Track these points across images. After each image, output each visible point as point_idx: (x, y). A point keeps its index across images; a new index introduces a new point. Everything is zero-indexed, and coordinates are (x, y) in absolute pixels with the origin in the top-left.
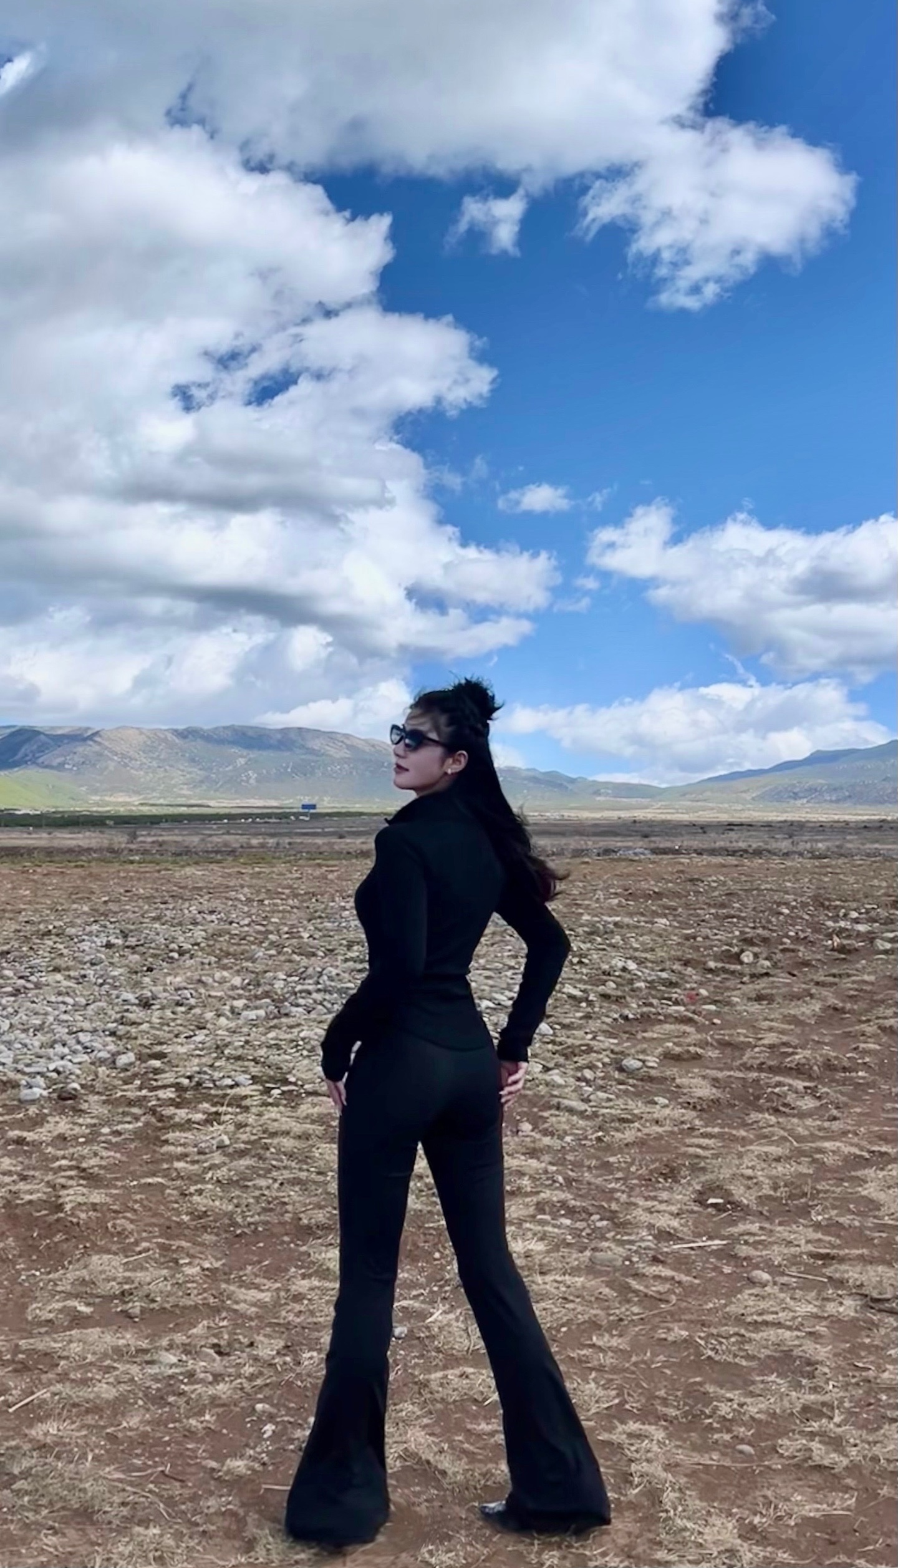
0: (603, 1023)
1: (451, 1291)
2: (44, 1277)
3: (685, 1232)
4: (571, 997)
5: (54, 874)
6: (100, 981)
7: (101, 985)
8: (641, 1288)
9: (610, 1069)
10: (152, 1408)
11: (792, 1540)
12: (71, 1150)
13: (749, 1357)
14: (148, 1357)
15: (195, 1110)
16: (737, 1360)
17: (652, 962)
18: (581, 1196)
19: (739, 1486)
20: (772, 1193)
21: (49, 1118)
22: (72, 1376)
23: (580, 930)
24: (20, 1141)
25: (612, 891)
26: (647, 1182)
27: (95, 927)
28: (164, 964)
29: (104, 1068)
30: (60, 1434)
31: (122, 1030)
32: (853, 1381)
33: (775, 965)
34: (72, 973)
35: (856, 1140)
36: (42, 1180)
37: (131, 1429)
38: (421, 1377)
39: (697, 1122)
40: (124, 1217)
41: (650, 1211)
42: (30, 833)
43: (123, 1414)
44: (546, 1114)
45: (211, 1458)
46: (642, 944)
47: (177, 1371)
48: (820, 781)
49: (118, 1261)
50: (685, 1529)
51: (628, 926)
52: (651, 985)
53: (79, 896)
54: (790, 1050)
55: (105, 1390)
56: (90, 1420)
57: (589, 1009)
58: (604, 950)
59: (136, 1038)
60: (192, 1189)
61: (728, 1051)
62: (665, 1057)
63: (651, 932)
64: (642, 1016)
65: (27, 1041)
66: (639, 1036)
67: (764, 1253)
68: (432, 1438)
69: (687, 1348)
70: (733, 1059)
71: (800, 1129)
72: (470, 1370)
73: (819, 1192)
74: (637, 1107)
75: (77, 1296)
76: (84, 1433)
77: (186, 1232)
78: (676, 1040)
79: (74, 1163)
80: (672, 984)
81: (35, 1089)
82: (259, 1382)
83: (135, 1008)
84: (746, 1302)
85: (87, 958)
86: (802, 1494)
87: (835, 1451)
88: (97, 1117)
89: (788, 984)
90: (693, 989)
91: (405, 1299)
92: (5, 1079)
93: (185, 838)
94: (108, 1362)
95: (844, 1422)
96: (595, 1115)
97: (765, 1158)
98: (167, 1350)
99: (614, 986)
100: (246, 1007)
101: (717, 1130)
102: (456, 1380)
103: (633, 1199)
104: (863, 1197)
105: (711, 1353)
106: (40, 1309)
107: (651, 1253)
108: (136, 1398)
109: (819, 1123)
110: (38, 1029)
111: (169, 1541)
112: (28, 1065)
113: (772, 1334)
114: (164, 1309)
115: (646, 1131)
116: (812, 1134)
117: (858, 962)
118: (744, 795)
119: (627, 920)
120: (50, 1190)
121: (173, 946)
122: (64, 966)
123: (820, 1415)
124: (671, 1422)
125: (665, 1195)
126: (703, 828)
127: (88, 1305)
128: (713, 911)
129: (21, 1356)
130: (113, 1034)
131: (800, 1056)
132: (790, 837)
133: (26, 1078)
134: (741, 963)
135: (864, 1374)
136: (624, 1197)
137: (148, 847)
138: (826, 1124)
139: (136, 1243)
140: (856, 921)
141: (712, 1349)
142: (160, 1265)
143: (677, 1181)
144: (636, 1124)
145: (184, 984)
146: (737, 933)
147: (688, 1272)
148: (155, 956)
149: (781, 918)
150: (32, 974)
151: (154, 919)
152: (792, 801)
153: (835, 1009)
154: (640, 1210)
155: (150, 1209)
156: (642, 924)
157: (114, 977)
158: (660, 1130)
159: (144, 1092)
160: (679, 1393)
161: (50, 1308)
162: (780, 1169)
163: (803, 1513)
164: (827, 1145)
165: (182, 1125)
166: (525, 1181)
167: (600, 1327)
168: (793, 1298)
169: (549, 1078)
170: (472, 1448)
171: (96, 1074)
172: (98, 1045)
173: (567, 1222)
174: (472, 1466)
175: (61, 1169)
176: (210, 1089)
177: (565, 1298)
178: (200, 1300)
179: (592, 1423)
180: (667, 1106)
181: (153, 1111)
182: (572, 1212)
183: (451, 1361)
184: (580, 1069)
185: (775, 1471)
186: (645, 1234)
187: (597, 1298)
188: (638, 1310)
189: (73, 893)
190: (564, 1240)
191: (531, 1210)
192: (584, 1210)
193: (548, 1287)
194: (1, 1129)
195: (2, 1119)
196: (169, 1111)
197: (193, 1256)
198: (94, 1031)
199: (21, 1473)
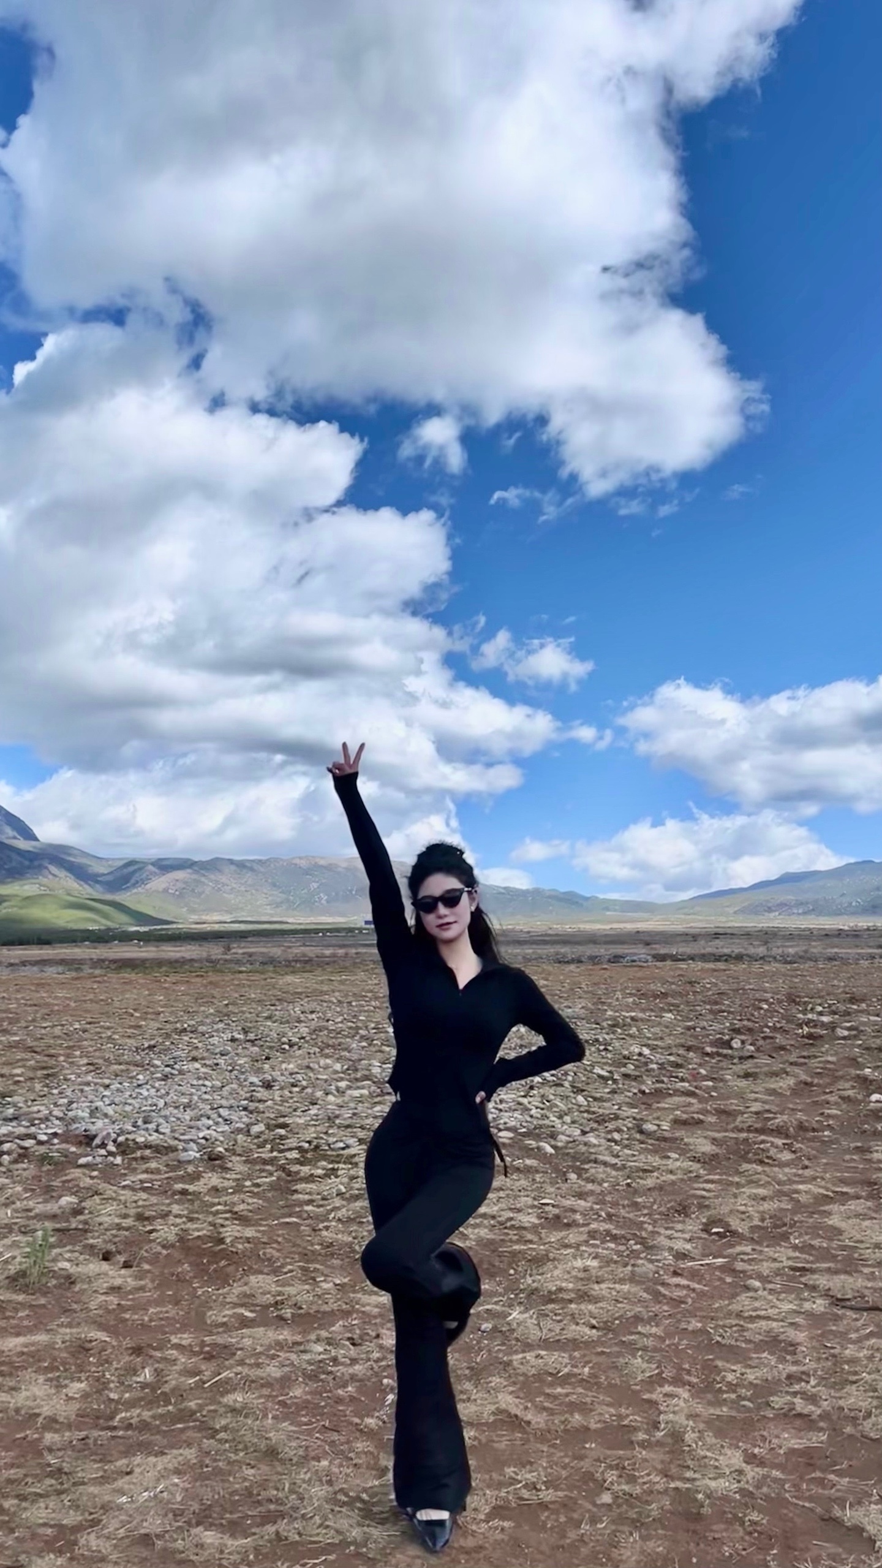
1: (525, 1298)
2: (216, 1292)
3: (696, 1253)
4: (600, 1077)
5: (180, 982)
6: (230, 1068)
7: (231, 1071)
8: (667, 1293)
9: (633, 1132)
10: (310, 1383)
11: (782, 1464)
12: (225, 1198)
13: (747, 1341)
14: (302, 1348)
15: (315, 1166)
16: (738, 1343)
17: (662, 1048)
18: (619, 1227)
19: (742, 1429)
20: (760, 1224)
21: (203, 1174)
22: (247, 1361)
23: (605, 1024)
24: (184, 1192)
25: (628, 991)
26: (666, 1216)
27: (221, 1025)
28: (278, 1054)
29: (241, 1136)
30: (245, 1401)
31: (252, 1106)
32: (824, 1356)
33: (758, 1050)
34: (208, 1062)
35: (823, 1183)
36: (205, 1221)
37: (296, 1397)
38: (505, 1359)
39: (702, 1171)
40: (271, 1248)
41: (670, 1238)
43: (289, 1387)
44: (586, 1166)
45: (355, 1416)
46: (654, 1034)
47: (325, 1357)
48: (790, 898)
49: (270, 1279)
50: (706, 1457)
51: (642, 1020)
52: (662, 1066)
53: (204, 1000)
54: (771, 1115)
55: (273, 1371)
56: (266, 1391)
57: (614, 1086)
58: (623, 1039)
59: (263, 1112)
60: (321, 1226)
61: (723, 1117)
62: (675, 1123)
63: (660, 1024)
64: (656, 1091)
65: (180, 1116)
66: (654, 1107)
67: (756, 1267)
68: (518, 1400)
69: (701, 1336)
70: (727, 1124)
71: (781, 1176)
72: (543, 1353)
73: (796, 1222)
74: (655, 1160)
75: (242, 1305)
76: (262, 1400)
77: (320, 1258)
78: (683, 1109)
79: (227, 1208)
80: (678, 1066)
81: (191, 1153)
82: (384, 1363)
83: (259, 1089)
84: (743, 1302)
85: (218, 1050)
86: (789, 1433)
87: (811, 1404)
88: (240, 1173)
89: (767, 1065)
90: (694, 1069)
91: (489, 1304)
92: (165, 1145)
94: (273, 1352)
95: (818, 1385)
96: (624, 1167)
97: (755, 1198)
98: (315, 1343)
99: (633, 1067)
100: (349, 1088)
101: (717, 1177)
102: (534, 1361)
103: (656, 1229)
104: (828, 1225)
105: (719, 1339)
106: (215, 1315)
107: (672, 1269)
108: (297, 1377)
109: (794, 1171)
110: (186, 1106)
112: (183, 1134)
113: (763, 1324)
114: (309, 1313)
115: (664, 1178)
116: (789, 1180)
117: (823, 1046)
119: (641, 1015)
120: (211, 1228)
121: (284, 1040)
122: (200, 1056)
123: (801, 1380)
124: (693, 1387)
125: (679, 1226)
127: (251, 1311)
128: (708, 1007)
129: (207, 1348)
130: (245, 1109)
131: (779, 1120)
132: (766, 943)
133: (182, 1144)
134: (731, 1048)
135: (832, 1351)
136: (650, 1228)
138: (800, 1172)
139: (283, 1266)
140: (821, 1014)
141: (719, 1336)
142: (305, 1282)
143: (687, 1216)
144: (655, 1174)
145: (296, 1070)
146: (728, 1024)
147: (699, 1282)
148: (271, 1048)
149: (762, 1012)
150: (176, 1064)
151: (269, 1018)
153: (806, 1083)
154: (662, 1238)
155: (290, 1241)
156: (652, 1018)
157: (240, 1065)
158: (673, 1177)
159: (275, 1154)
160: (698, 1367)
161: (223, 1314)
162: (766, 1206)
163: (790, 1445)
164: (801, 1187)
165: (306, 1178)
166: (578, 1217)
167: (642, 1320)
168: (778, 1300)
169: (586, 1139)
170: (551, 1406)
171: (236, 1141)
172: (234, 1118)
173: (612, 1245)
174: (551, 1417)
175: (217, 1212)
176: (326, 1150)
177: (616, 1300)
178: (335, 1307)
179: (638, 1388)
180: (677, 1160)
181: (283, 1168)
182: (615, 1238)
183: (528, 1347)
184: (610, 1132)
185: (768, 1418)
186: (667, 1254)
187: (639, 1301)
188: (666, 1308)
189: (199, 998)
190: (612, 1259)
191: (585, 1237)
192: (623, 1237)
193: (603, 1292)
194: (168, 1183)
195: (167, 1175)
196: (295, 1168)
197: (326, 1276)
198: (230, 1107)
199: (221, 1428)
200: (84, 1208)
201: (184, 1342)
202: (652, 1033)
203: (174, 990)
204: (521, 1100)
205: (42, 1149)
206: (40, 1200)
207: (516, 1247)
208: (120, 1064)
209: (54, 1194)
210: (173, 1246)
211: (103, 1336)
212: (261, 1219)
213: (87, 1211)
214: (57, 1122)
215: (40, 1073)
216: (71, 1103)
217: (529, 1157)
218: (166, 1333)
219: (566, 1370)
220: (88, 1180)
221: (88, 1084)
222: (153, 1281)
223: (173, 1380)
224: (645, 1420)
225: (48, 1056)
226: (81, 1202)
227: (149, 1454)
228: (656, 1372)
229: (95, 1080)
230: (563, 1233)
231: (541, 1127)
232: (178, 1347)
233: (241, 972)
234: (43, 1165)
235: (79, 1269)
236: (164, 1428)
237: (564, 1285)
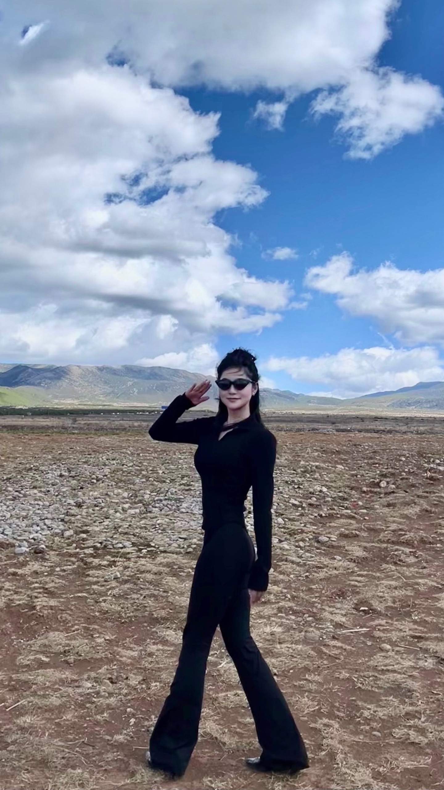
0: (310, 518)
2: (25, 643)
3: (348, 624)
4: (294, 505)
5: (34, 439)
6: (57, 494)
7: (57, 496)
8: (327, 652)
9: (313, 541)
10: (79, 710)
11: (398, 780)
12: (41, 579)
13: (379, 688)
14: (76, 684)
15: (103, 559)
16: (373, 689)
17: (335, 488)
18: (299, 605)
19: (373, 752)
20: (392, 605)
21: (29, 563)
22: (39, 693)
23: (299, 471)
24: (15, 574)
25: (315, 448)
26: (330, 598)
27: (54, 466)
28: (89, 485)
29: (57, 538)
30: (32, 722)
31: (67, 518)
32: (431, 700)
33: (397, 487)
34: (43, 490)
35: (435, 579)
36: (25, 594)
37: (68, 720)
39: (356, 569)
40: (66, 613)
41: (331, 613)
42: (22, 418)
43: (64, 713)
44: (280, 563)
45: (107, 734)
46: (330, 478)
47: (91, 691)
48: (422, 398)
49: (63, 635)
50: (346, 773)
51: (323, 468)
52: (334, 499)
53: (47, 450)
54: (403, 533)
55: (55, 700)
56: (47, 715)
57: (303, 511)
58: (311, 481)
59: (74, 523)
60: (101, 600)
61: (372, 533)
62: (340, 536)
63: (334, 472)
64: (329, 515)
65: (19, 523)
66: (328, 525)
67: (388, 635)
68: (219, 727)
69: (348, 683)
70: (375, 537)
71: (407, 573)
73: (416, 605)
74: (326, 561)
75: (43, 653)
76: (44, 722)
77: (98, 621)
78: (346, 527)
79: (41, 585)
80: (345, 499)
81: (23, 548)
83: (74, 507)
84: (378, 659)
85: (50, 482)
86: (405, 756)
87: (422, 735)
88: (53, 562)
89: (403, 497)
90: (355, 502)
92: (7, 542)
93: (101, 422)
94: (57, 686)
95: (426, 721)
96: (305, 564)
97: (390, 587)
98: (86, 680)
99: (315, 499)
100: (130, 508)
101: (365, 573)
102: (232, 697)
103: (323, 607)
104: (438, 607)
105: (360, 685)
106: (23, 659)
107: (332, 634)
108: (71, 705)
109: (416, 570)
110: (25, 517)
111: (86, 775)
112: (19, 536)
113: (391, 676)
114: (86, 659)
115: (330, 573)
116: (413, 575)
118: (383, 404)
119: (322, 465)
120: (29, 599)
121: (94, 476)
122: (38, 486)
123: (415, 717)
124: (341, 719)
125: (339, 605)
126: (362, 419)
127: (47, 657)
128: (366, 461)
129: (13, 683)
130: (62, 520)
131: (409, 536)
132: (407, 424)
133: (18, 542)
134: (380, 487)
135: (437, 697)
136: (319, 606)
137: (82, 426)
138: (421, 570)
139: (73, 626)
141: (361, 683)
142: (84, 637)
143: (344, 598)
144: (325, 569)
145: (99, 496)
146: (378, 472)
147: (349, 644)
148: (85, 481)
150: (22, 490)
151: (85, 462)
152: (408, 407)
153: (427, 511)
154: (327, 613)
155: (80, 609)
156: (330, 468)
157: (63, 492)
158: (337, 572)
159: (78, 550)
160: (345, 705)
161: (27, 659)
162: (397, 593)
163: (405, 766)
164: (420, 581)
165: (96, 567)
167: (309, 670)
168: (401, 658)
169: (281, 546)
171: (53, 541)
172: (54, 526)
173: (293, 617)
174: (241, 740)
175: (35, 588)
176: (111, 548)
177: (292, 656)
178: (103, 655)
180: (340, 560)
181: (82, 560)
182: (295, 613)
184: (297, 541)
185: (391, 745)
186: (329, 624)
187: (308, 656)
188: (325, 662)
189: (43, 449)
190: (292, 626)
191: (275, 611)
192: (301, 612)
193: (283, 650)
194: (6, 567)
195: (5, 563)
196: (90, 560)
197: (101, 633)
198: (53, 519)
199: (12, 742)
210: (2, 610)
212: (63, 594)
228: (317, 708)
233: (73, 434)
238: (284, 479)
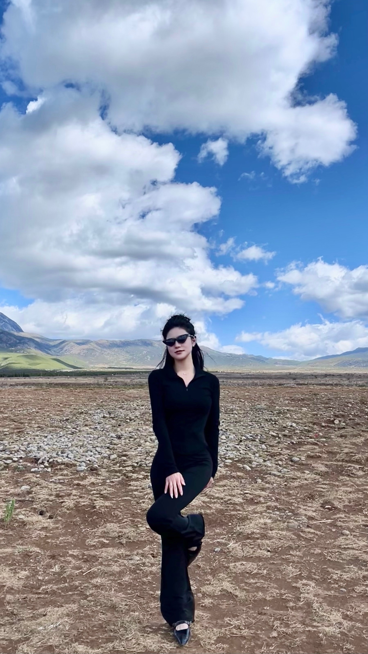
0: (284, 445)
1: (236, 537)
2: (91, 531)
3: (318, 517)
4: (272, 435)
5: (82, 392)
6: (102, 429)
7: (102, 431)
8: (304, 536)
9: (288, 461)
10: (132, 574)
11: (361, 620)
12: (97, 488)
13: (342, 559)
14: (130, 558)
15: (139, 474)
16: (339, 561)
17: (302, 423)
18: (281, 504)
19: (341, 602)
20: (348, 504)
21: (88, 477)
22: (104, 563)
23: (275, 412)
24: (78, 485)
25: (285, 398)
26: (304, 500)
27: (99, 411)
28: (124, 423)
29: (106, 460)
30: (102, 582)
31: (112, 446)
33: (347, 425)
34: (92, 427)
36: (87, 498)
37: (126, 581)
38: (226, 565)
39: (320, 480)
40: (117, 511)
41: (305, 510)
43: (123, 576)
44: (266, 476)
47: (140, 562)
48: (359, 359)
49: (116, 525)
50: (323, 616)
51: (292, 411)
52: (301, 431)
54: (354, 454)
55: (116, 568)
56: (111, 578)
58: (283, 419)
59: (116, 449)
60: (140, 501)
61: (331, 455)
62: (308, 457)
63: (301, 412)
64: (299, 442)
65: (78, 450)
66: (298, 450)
67: (347, 524)
68: (232, 585)
69: (321, 556)
70: (332, 458)
71: (358, 482)
72: (244, 563)
73: (366, 504)
74: (298, 474)
75: (103, 537)
76: (110, 582)
77: (140, 515)
78: (311, 451)
79: (98, 492)
80: (309, 431)
81: (82, 467)
83: (115, 439)
84: (341, 541)
85: (97, 422)
86: (364, 605)
88: (105, 476)
89: (352, 431)
90: (317, 433)
91: (219, 539)
92: (71, 463)
94: (116, 559)
96: (284, 477)
97: (346, 492)
98: (136, 555)
99: (288, 432)
101: (328, 482)
102: (240, 566)
103: (299, 506)
106: (90, 541)
107: (306, 524)
108: (127, 571)
109: (365, 480)
110: (82, 446)
112: (79, 459)
113: (351, 552)
114: (134, 541)
115: (303, 482)
116: (362, 484)
118: (331, 364)
119: (292, 409)
120: (90, 501)
121: (128, 417)
122: (89, 424)
124: (317, 581)
125: (310, 505)
126: (315, 376)
127: (107, 540)
128: (323, 405)
129: (85, 557)
130: (108, 448)
131: (358, 456)
132: (349, 379)
133: (79, 463)
134: (334, 424)
136: (296, 505)
139: (123, 519)
141: (329, 557)
142: (132, 527)
143: (313, 500)
144: (298, 480)
145: (132, 431)
146: (332, 413)
147: (320, 531)
148: (121, 421)
149: (349, 408)
151: (120, 408)
152: (349, 366)
154: (301, 510)
155: (126, 508)
156: (297, 410)
157: (107, 428)
158: (307, 482)
159: (121, 468)
160: (319, 571)
161: (94, 541)
162: (351, 496)
163: (364, 611)
165: (135, 479)
166: (262, 499)
167: (292, 548)
168: (358, 540)
169: (266, 464)
170: (247, 588)
171: (103, 462)
172: (103, 451)
173: (278, 513)
174: (248, 594)
175: (93, 494)
177: (280, 539)
178: (146, 539)
179: (290, 580)
180: (309, 474)
181: (125, 475)
182: (279, 510)
183: (237, 560)
184: (277, 461)
185: (354, 597)
186: (304, 517)
187: (290, 539)
188: (303, 543)
189: (89, 399)
190: (278, 519)
191: (265, 509)
192: (283, 509)
193: (273, 534)
194: (71, 480)
195: (71, 477)
196: (130, 475)
197: (143, 524)
198: (102, 447)
199: (90, 595)
200: (32, 491)
201: (74, 554)
202: (297, 417)
203: (78, 395)
204: (236, 446)
205: (15, 464)
206: (13, 487)
207: (233, 513)
208: (53, 427)
209: (19, 485)
210: (72, 509)
211: (37, 550)
212: (114, 498)
213: (33, 493)
214: (22, 452)
215: (16, 431)
216: (29, 444)
217: (239, 471)
218: (67, 549)
219: (255, 571)
220: (35, 479)
221: (37, 436)
222: (62, 525)
223: (69, 571)
224: (294, 597)
225: (20, 423)
226: (31, 488)
227: (55, 606)
228: (299, 573)
229: (41, 434)
230: (255, 507)
231: (245, 458)
232: (72, 556)
233: (109, 388)
234: (15, 471)
235: (28, 519)
236: (63, 594)
237: (255, 531)
238: (264, 418)
